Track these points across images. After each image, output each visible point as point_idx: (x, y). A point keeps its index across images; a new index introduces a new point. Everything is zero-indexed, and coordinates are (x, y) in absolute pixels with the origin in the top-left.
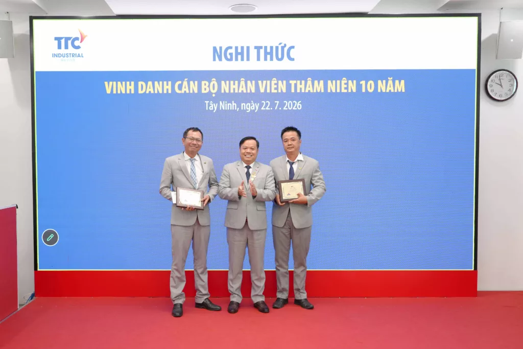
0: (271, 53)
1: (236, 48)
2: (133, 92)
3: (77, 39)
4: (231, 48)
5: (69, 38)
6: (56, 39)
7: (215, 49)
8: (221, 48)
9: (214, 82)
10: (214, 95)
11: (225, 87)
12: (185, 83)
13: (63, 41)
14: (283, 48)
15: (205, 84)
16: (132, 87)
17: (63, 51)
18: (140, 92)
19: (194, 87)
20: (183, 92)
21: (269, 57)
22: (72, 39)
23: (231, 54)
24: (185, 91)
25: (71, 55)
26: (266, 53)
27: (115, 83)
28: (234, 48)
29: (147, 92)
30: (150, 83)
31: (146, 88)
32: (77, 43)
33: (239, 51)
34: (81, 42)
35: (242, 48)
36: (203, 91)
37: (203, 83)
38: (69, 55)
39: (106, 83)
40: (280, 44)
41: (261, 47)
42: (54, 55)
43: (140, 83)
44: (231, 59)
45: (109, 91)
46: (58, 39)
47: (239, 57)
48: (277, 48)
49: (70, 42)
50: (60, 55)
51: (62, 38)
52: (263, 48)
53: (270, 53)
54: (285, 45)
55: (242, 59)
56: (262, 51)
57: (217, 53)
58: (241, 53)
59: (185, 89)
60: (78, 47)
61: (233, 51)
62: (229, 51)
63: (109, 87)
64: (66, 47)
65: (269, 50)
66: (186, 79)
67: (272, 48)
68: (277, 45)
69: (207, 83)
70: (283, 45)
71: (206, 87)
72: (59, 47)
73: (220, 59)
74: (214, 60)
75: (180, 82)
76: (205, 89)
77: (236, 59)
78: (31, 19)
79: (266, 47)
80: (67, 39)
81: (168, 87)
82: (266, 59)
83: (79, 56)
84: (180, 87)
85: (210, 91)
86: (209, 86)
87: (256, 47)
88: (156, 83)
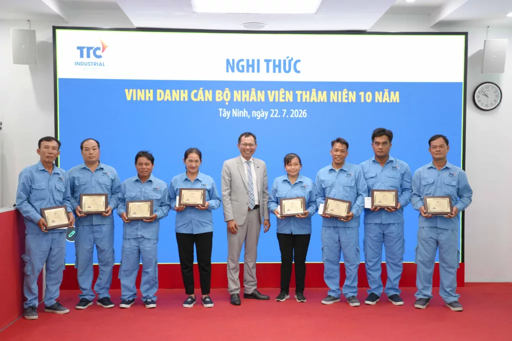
0: (279, 66)
1: (248, 61)
2: (152, 99)
3: (98, 49)
4: (242, 60)
5: (91, 48)
6: (78, 48)
7: (228, 61)
8: (233, 60)
9: (227, 91)
10: (227, 103)
11: (237, 96)
12: (201, 92)
13: (85, 51)
14: (290, 61)
15: (219, 93)
16: (151, 95)
17: (85, 59)
18: (159, 99)
19: (209, 96)
20: (198, 100)
21: (277, 69)
22: (93, 49)
23: (243, 66)
24: (201, 100)
25: (93, 64)
26: (275, 66)
27: (135, 90)
28: (245, 61)
29: (165, 100)
30: (168, 91)
31: (164, 96)
32: (98, 53)
33: (250, 63)
34: (103, 51)
35: (253, 61)
36: (217, 100)
37: (217, 92)
38: (91, 64)
39: (126, 91)
40: (288, 57)
41: (270, 61)
42: (76, 63)
43: (159, 91)
44: (243, 71)
45: (129, 98)
46: (81, 49)
47: (250, 69)
48: (285, 61)
49: (91, 51)
50: (82, 64)
51: (84, 48)
52: (272, 61)
53: (277, 66)
54: (292, 59)
55: (253, 71)
56: (271, 64)
57: (231, 65)
58: (252, 66)
59: (200, 97)
60: (100, 57)
61: (244, 63)
62: (241, 63)
63: (129, 94)
64: (88, 56)
65: (277, 63)
66: (201, 88)
67: (280, 61)
68: (285, 59)
69: (221, 92)
70: (290, 59)
71: (220, 96)
72: (82, 56)
73: (233, 71)
74: (228, 71)
75: (195, 91)
76: (219, 98)
77: (248, 71)
78: (54, 28)
79: (274, 61)
80: (89, 49)
81: (184, 95)
82: (274, 71)
83: (100, 64)
84: (196, 96)
85: (223, 99)
86: (222, 95)
87: (265, 60)
88: (174, 91)
